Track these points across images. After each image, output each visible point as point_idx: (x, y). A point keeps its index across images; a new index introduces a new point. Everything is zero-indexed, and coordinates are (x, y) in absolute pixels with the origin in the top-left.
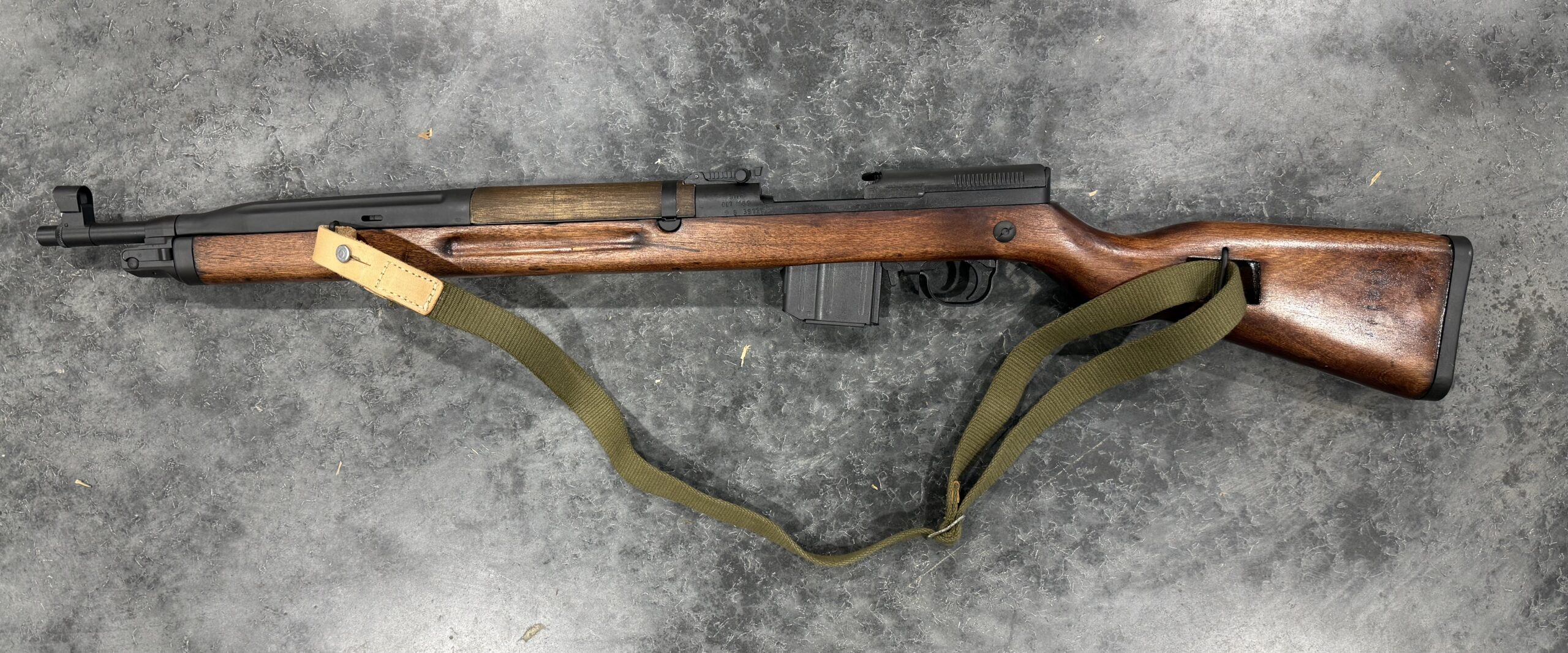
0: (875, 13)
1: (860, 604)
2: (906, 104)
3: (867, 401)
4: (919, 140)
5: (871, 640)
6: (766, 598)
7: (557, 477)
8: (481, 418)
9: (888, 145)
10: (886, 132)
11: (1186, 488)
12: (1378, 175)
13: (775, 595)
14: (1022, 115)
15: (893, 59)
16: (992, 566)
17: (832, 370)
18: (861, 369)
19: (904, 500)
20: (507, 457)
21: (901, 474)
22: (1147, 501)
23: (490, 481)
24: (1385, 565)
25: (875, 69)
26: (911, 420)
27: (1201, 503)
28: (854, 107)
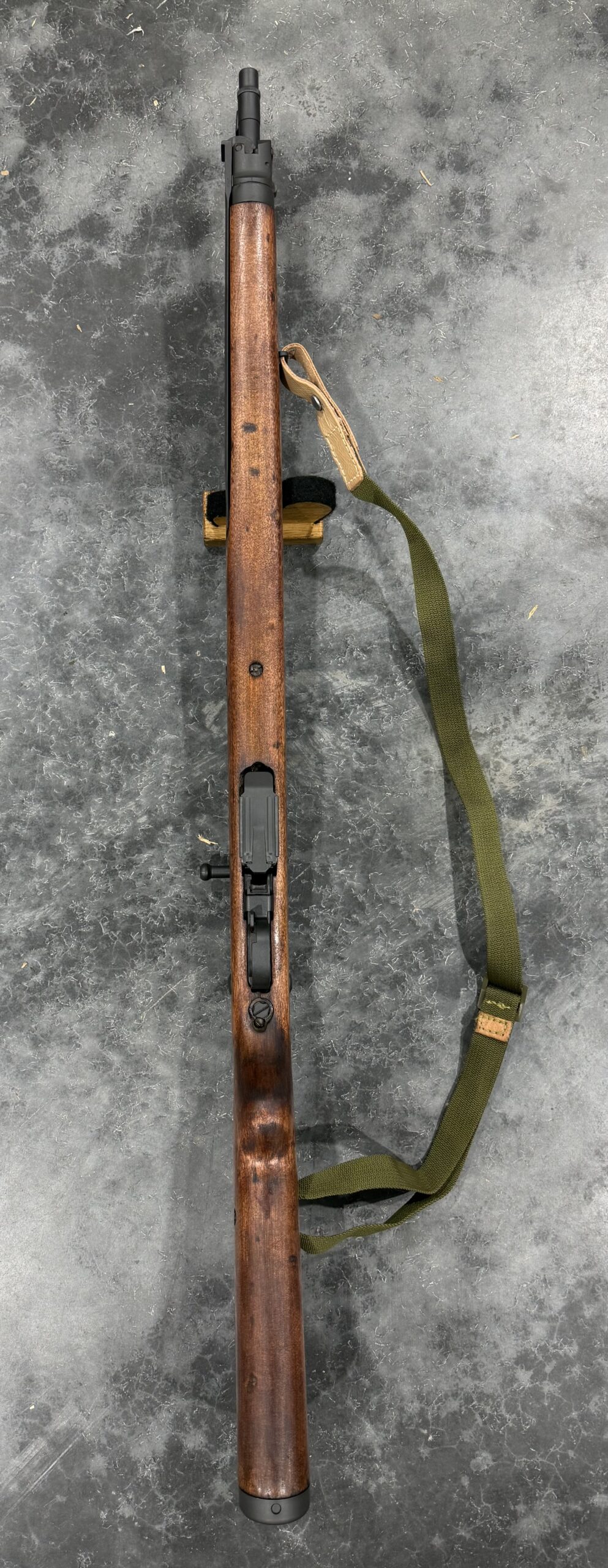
0: (69, 500)
1: (89, 1044)
2: (103, 578)
3: (85, 852)
4: (117, 609)
5: (101, 1076)
9: (89, 615)
11: (382, 908)
12: (535, 609)
14: (209, 581)
15: (88, 539)
17: (51, 826)
18: (78, 823)
19: (125, 942)
22: (347, 922)
24: (574, 965)
26: (128, 866)
27: (397, 920)
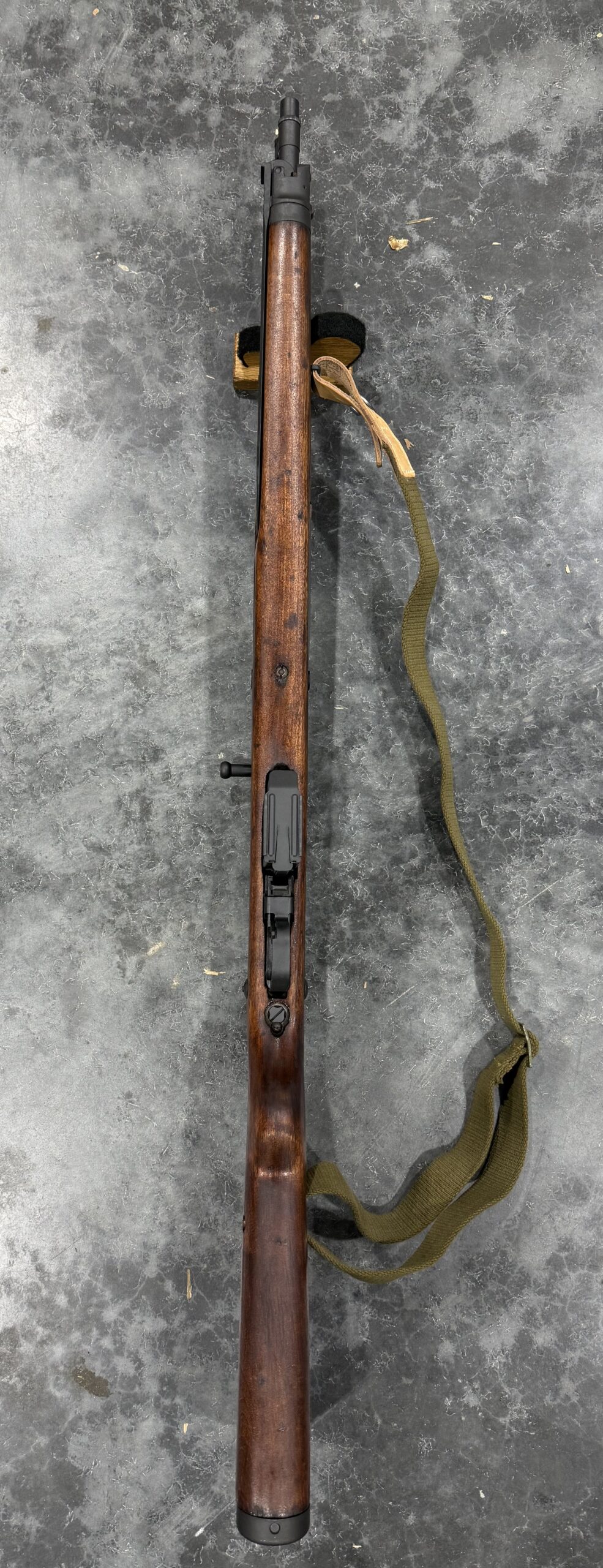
6: (374, 924)
7: (181, 807)
8: (112, 750)
10: (489, 503)
13: (382, 922)
16: (587, 900)
20: (135, 788)
21: (501, 813)
23: (120, 809)
25: (479, 447)
28: (460, 480)
